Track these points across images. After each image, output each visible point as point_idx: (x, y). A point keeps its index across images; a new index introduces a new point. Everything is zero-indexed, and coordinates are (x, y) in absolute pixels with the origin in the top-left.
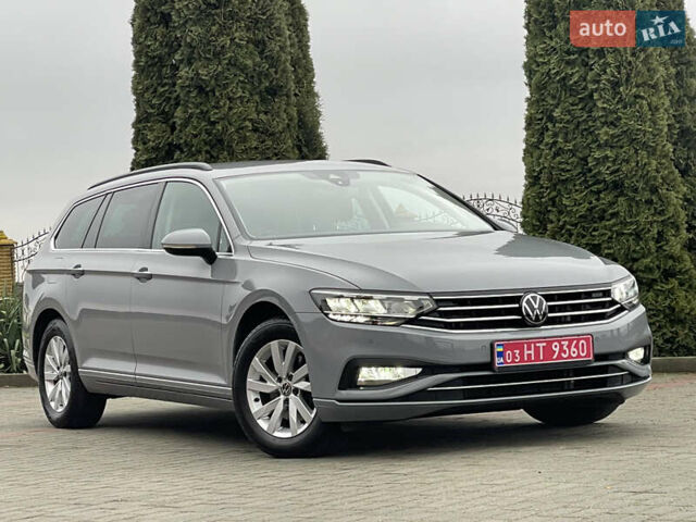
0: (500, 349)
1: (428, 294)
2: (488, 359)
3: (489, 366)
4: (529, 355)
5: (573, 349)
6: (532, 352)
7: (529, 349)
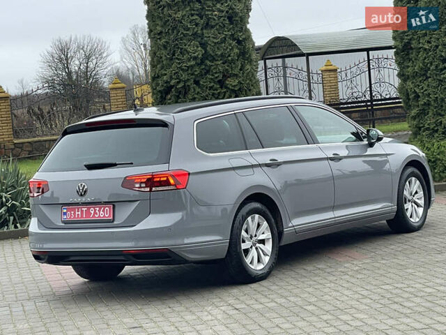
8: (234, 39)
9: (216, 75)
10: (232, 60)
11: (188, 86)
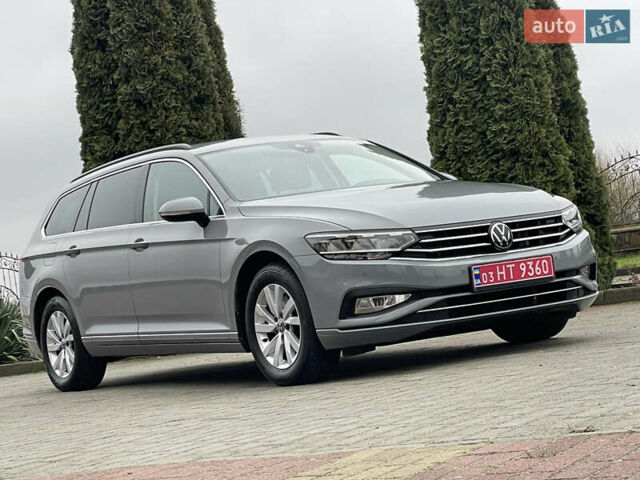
0: (477, 272)
1: (410, 229)
2: (467, 281)
3: (469, 287)
4: (502, 276)
5: (537, 268)
6: (504, 273)
7: (501, 270)
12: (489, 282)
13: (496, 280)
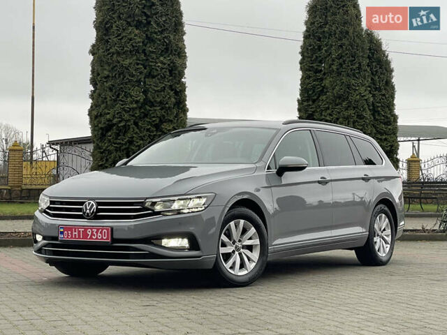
0: (62, 230)
4: (76, 235)
5: (99, 234)
6: (76, 233)
7: (75, 231)
8: (172, 90)
9: (154, 119)
10: (169, 107)
11: (129, 125)
12: (68, 238)
13: (72, 237)
